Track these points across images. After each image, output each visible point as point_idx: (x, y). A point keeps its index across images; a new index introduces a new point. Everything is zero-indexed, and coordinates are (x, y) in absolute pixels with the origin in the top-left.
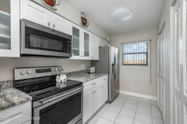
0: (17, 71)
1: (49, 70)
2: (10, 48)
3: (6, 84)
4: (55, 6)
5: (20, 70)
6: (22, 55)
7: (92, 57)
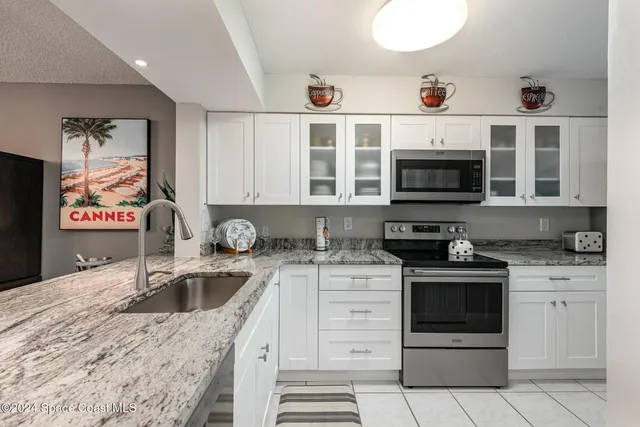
0: (388, 226)
1: (436, 229)
2: (380, 194)
3: (376, 243)
4: (446, 102)
5: (391, 224)
6: (392, 202)
7: (577, 197)
